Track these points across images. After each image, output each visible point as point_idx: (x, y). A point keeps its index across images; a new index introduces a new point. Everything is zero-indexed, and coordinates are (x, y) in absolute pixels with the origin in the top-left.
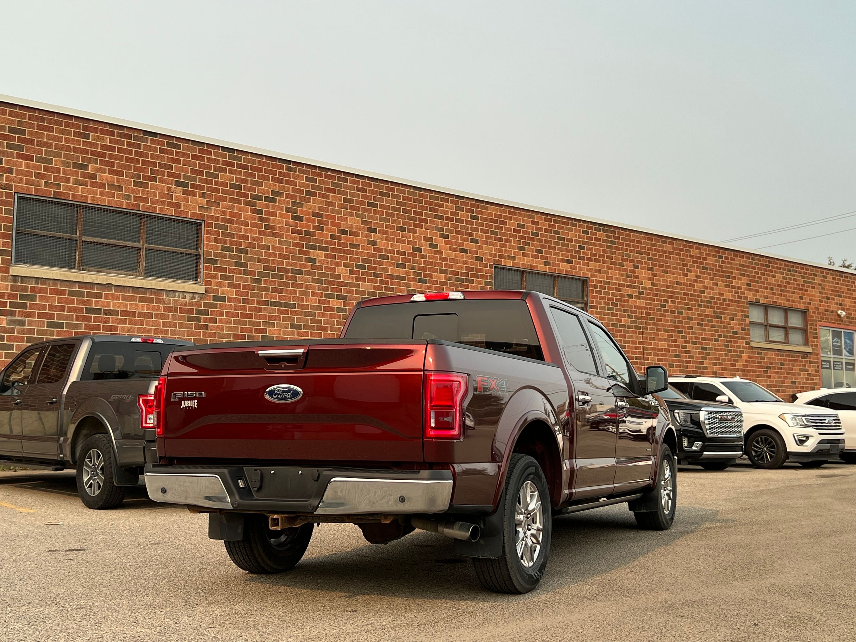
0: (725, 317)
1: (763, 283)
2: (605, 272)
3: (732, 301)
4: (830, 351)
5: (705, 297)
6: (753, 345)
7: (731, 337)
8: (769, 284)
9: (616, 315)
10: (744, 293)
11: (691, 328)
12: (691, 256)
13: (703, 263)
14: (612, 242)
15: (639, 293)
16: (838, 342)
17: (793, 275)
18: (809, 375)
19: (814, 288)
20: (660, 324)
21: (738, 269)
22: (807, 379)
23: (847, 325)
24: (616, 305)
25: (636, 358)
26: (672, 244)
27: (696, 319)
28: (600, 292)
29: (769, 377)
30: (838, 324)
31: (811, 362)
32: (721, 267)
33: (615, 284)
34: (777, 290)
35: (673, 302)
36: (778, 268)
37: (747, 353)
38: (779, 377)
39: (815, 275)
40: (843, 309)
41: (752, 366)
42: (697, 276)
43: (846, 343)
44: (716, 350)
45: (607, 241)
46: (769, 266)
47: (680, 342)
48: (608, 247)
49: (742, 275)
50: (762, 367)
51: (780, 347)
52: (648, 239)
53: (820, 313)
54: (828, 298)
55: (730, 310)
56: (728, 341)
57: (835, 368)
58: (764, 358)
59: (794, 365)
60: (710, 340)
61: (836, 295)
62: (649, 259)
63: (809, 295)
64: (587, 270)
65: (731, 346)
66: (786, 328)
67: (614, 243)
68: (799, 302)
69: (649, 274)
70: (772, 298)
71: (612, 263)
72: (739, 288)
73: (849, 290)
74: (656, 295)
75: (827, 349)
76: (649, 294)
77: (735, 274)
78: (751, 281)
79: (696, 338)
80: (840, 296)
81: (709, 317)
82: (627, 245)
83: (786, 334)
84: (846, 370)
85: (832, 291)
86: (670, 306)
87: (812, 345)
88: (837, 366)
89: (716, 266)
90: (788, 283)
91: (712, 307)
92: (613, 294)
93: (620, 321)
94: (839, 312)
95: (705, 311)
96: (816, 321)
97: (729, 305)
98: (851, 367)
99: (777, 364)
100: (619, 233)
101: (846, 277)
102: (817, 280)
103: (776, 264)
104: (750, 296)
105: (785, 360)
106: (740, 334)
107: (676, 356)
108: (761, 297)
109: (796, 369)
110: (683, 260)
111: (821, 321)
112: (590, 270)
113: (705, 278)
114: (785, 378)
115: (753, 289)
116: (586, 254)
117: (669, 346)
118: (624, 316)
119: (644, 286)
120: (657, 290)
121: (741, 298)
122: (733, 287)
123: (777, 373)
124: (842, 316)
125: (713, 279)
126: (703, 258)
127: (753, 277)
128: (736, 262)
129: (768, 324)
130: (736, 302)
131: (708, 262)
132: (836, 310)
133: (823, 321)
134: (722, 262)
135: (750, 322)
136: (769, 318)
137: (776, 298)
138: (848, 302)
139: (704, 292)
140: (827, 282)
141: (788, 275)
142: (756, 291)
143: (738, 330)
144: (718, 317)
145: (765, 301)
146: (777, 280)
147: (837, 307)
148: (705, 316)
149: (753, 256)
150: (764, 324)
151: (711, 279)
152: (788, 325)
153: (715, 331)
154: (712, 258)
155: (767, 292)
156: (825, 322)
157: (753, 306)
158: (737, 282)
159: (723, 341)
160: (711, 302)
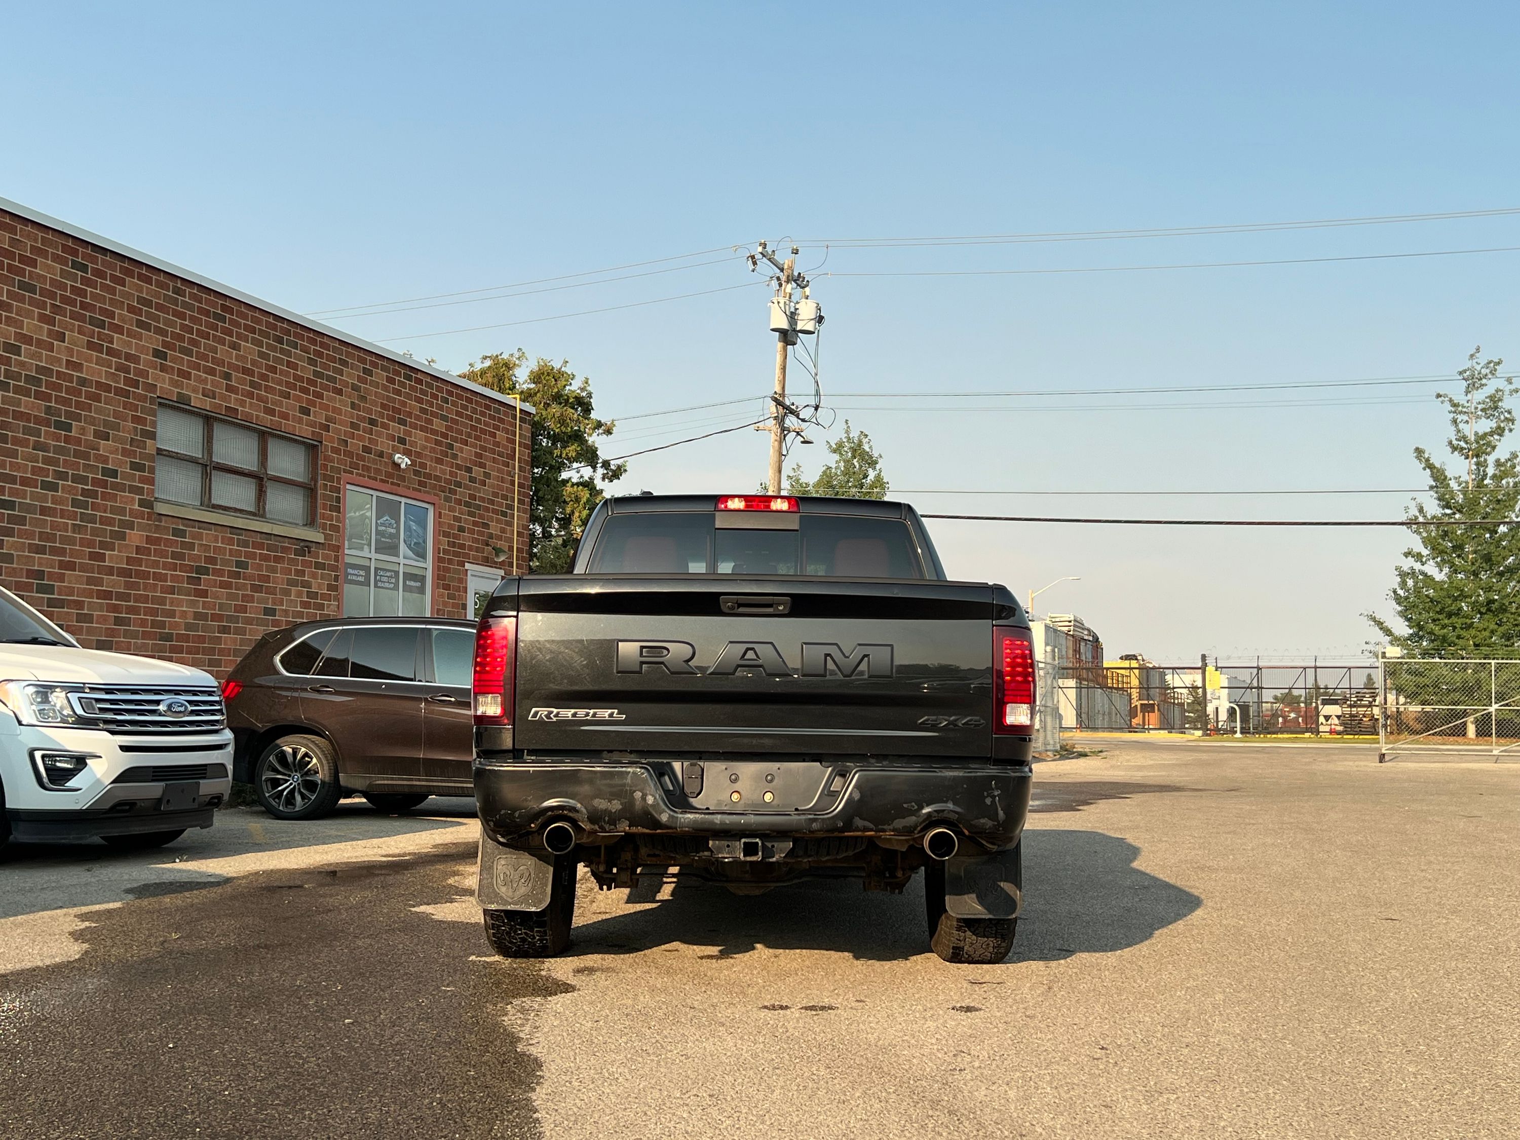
0: (83, 428)
1: (205, 357)
3: (108, 388)
4: (370, 545)
5: (22, 364)
6: (161, 508)
7: (95, 482)
8: (221, 363)
10: (144, 374)
13: (21, 272)
16: (390, 525)
17: (289, 354)
18: (310, 595)
19: (340, 392)
21: (131, 309)
22: (305, 605)
23: (414, 489)
29: (204, 593)
30: (392, 483)
31: (318, 566)
32: (82, 293)
34: (242, 381)
36: (248, 328)
37: (141, 528)
38: (231, 597)
39: (344, 363)
40: (407, 453)
41: (156, 564)
43: (408, 528)
44: (44, 511)
46: (223, 319)
49: (140, 324)
50: (183, 568)
51: (240, 523)
53: (349, 454)
54: (372, 422)
55: (99, 411)
56: (84, 493)
57: (379, 584)
58: (191, 546)
59: (274, 570)
60: (25, 482)
61: (392, 419)
63: (326, 408)
65: (95, 507)
66: (261, 479)
68: (300, 421)
70: (224, 398)
72: (135, 359)
73: (425, 411)
75: (361, 538)
77: (123, 321)
78: (165, 344)
80: (402, 422)
81: (29, 421)
83: (261, 494)
84: (403, 591)
85: (384, 406)
87: (324, 527)
88: (385, 579)
89: (63, 287)
90: (273, 370)
91: (39, 395)
94: (397, 457)
96: (338, 471)
97: (97, 398)
98: (418, 584)
99: (225, 562)
101: (419, 381)
102: (349, 375)
103: (245, 317)
104: (164, 384)
105: (252, 556)
106: (125, 476)
108: (195, 390)
109: (279, 578)
111: (352, 473)
113: (29, 315)
114: (251, 599)
115: (173, 368)
121: (136, 384)
122: (111, 352)
123: (224, 585)
124: (403, 466)
125: (51, 321)
126: (23, 259)
127: (176, 336)
128: (126, 289)
129: (211, 461)
130: (119, 392)
131: (38, 271)
132: (390, 451)
133: (357, 474)
134: (86, 281)
135: (160, 452)
136: (215, 447)
137: (236, 399)
138: (418, 438)
139: (16, 350)
140: (372, 383)
141: (274, 349)
142: (181, 373)
143: (120, 467)
144: (59, 425)
145: (207, 404)
146: (242, 356)
147: (393, 446)
148: (18, 415)
149: (179, 285)
150: (200, 461)
151: (43, 318)
152: (266, 471)
153: (47, 461)
154: (49, 262)
155: (212, 381)
156: (360, 475)
157: (170, 412)
158: (125, 341)
159: (69, 490)
160: (37, 381)
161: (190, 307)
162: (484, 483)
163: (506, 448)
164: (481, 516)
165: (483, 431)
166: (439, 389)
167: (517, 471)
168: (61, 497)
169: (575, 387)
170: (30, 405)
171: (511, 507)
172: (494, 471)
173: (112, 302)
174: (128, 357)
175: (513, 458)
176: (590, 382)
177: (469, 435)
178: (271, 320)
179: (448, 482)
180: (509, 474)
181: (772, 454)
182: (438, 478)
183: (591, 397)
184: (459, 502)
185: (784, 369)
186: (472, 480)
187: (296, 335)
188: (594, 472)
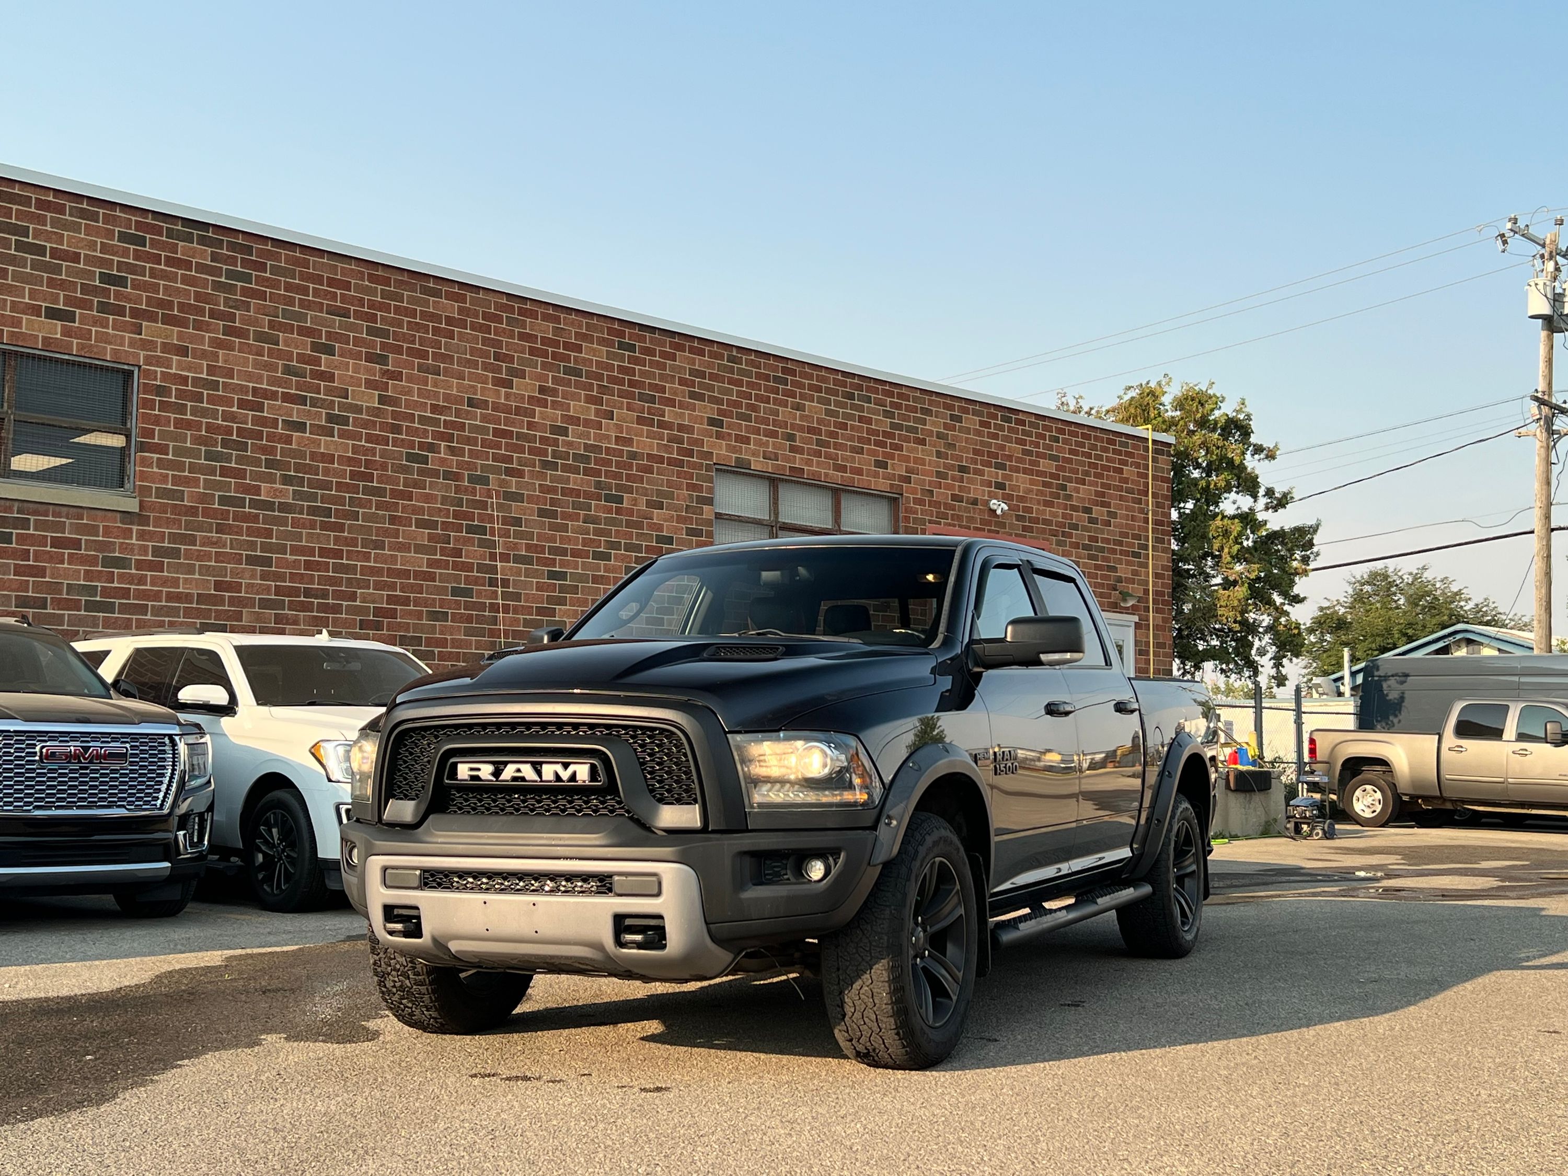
0: (635, 499)
1: (766, 421)
2: (204, 355)
3: (660, 460)
5: (570, 444)
7: (649, 549)
8: (783, 424)
9: (240, 474)
10: (698, 442)
11: (517, 522)
12: (522, 336)
13: (567, 359)
14: (231, 275)
15: (331, 418)
17: (861, 408)
19: (922, 442)
20: (404, 507)
21: (682, 382)
23: (1017, 535)
24: (243, 447)
25: (308, 593)
26: (461, 298)
27: (531, 499)
28: (182, 409)
30: (989, 531)
32: (630, 371)
33: (243, 389)
34: (808, 441)
35: (452, 451)
36: (811, 387)
39: (927, 412)
40: (1006, 498)
42: (542, 390)
44: (596, 579)
45: (216, 272)
46: (786, 382)
47: (473, 554)
48: (218, 286)
49: (693, 395)
52: (372, 278)
53: (937, 504)
54: (963, 469)
55: (651, 482)
56: (638, 560)
60: (575, 554)
61: (989, 465)
62: (371, 331)
63: (906, 459)
64: (132, 343)
67: (247, 278)
68: (876, 475)
69: (369, 371)
70: (786, 459)
71: (228, 331)
72: (690, 429)
73: (1028, 453)
74: (396, 429)
76: (366, 424)
77: (674, 394)
78: (721, 412)
79: (529, 547)
80: (1001, 467)
81: (577, 496)
82: (289, 287)
85: (976, 452)
86: (443, 461)
89: (610, 367)
90: (844, 426)
91: (587, 472)
92: (232, 417)
93: (257, 490)
94: (994, 504)
95: (568, 480)
96: (923, 522)
97: (649, 470)
100: (261, 253)
101: (1022, 423)
102: (934, 424)
103: (807, 376)
104: (721, 451)
106: (681, 542)
107: (456, 592)
108: (755, 454)
110: (497, 344)
111: (939, 523)
112: (147, 345)
113: (575, 397)
115: (730, 434)
116: (129, 300)
117: (431, 563)
118: (271, 479)
119: (349, 401)
120: (395, 415)
121: (690, 453)
122: (662, 425)
124: (999, 512)
125: (598, 401)
126: (567, 346)
127: (731, 403)
128: (677, 363)
129: (777, 522)
130: (671, 462)
131: (583, 355)
132: (986, 498)
133: (946, 524)
134: (632, 360)
135: (719, 516)
136: (781, 508)
137: (802, 459)
138: (1021, 482)
139: (564, 432)
140: (961, 430)
141: (844, 405)
142: (739, 438)
143: (675, 533)
144: (609, 498)
145: (769, 466)
146: (807, 416)
147: (989, 492)
148: (565, 492)
149: (734, 354)
150: (765, 523)
151: (590, 400)
152: (839, 527)
153: (598, 532)
154: (595, 346)
155: (774, 443)
156: (950, 525)
157: (732, 476)
158: (677, 413)
159: (623, 558)
160: (587, 459)
161: (748, 374)
162: (1108, 524)
163: (1138, 483)
164: (1105, 559)
165: (1105, 468)
166: (1045, 428)
167: (1150, 508)
168: (613, 565)
169: (1227, 409)
170: (579, 481)
171: (1146, 547)
172: (1121, 509)
173: (662, 377)
174: (681, 428)
175: (1147, 496)
176: (1246, 403)
177: (1087, 473)
178: (840, 377)
179: (1063, 525)
180: (1142, 511)
181: (1537, 462)
182: (1047, 522)
183: (1251, 420)
184: (1076, 545)
185: (1549, 362)
186: (1092, 521)
187: (869, 389)
188: (1255, 501)
